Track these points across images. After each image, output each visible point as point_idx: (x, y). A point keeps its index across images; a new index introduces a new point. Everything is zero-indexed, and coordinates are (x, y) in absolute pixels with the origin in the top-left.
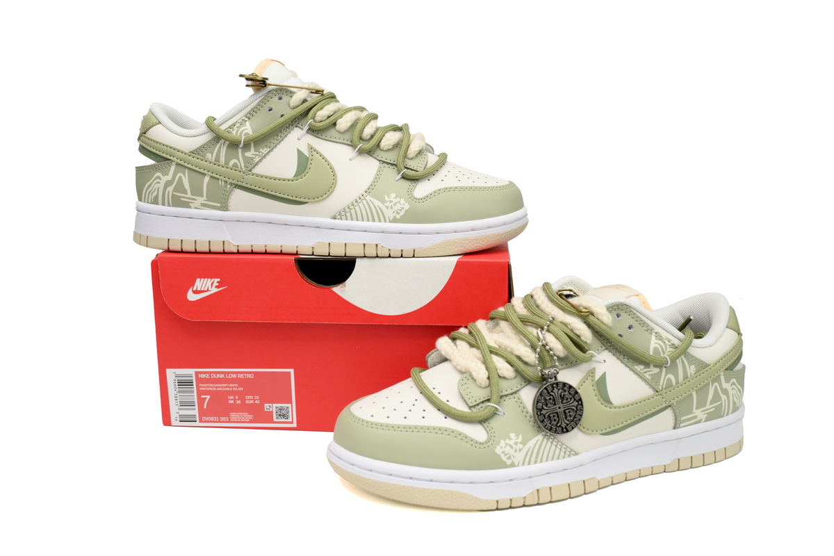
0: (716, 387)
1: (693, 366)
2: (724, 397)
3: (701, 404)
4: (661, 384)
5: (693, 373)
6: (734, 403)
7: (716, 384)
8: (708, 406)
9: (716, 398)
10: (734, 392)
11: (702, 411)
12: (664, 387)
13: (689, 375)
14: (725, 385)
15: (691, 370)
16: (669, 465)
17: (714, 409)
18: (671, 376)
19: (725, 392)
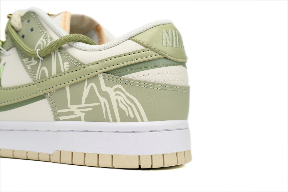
0: (92, 87)
1: (66, 63)
2: (103, 100)
3: (76, 100)
4: (37, 74)
5: (67, 69)
6: (120, 109)
7: (92, 84)
8: (83, 105)
9: (92, 97)
10: (119, 98)
11: (78, 108)
12: (40, 78)
13: (63, 71)
14: (104, 88)
15: (65, 66)
16: (53, 155)
17: (91, 109)
18: (44, 68)
19: (106, 95)
